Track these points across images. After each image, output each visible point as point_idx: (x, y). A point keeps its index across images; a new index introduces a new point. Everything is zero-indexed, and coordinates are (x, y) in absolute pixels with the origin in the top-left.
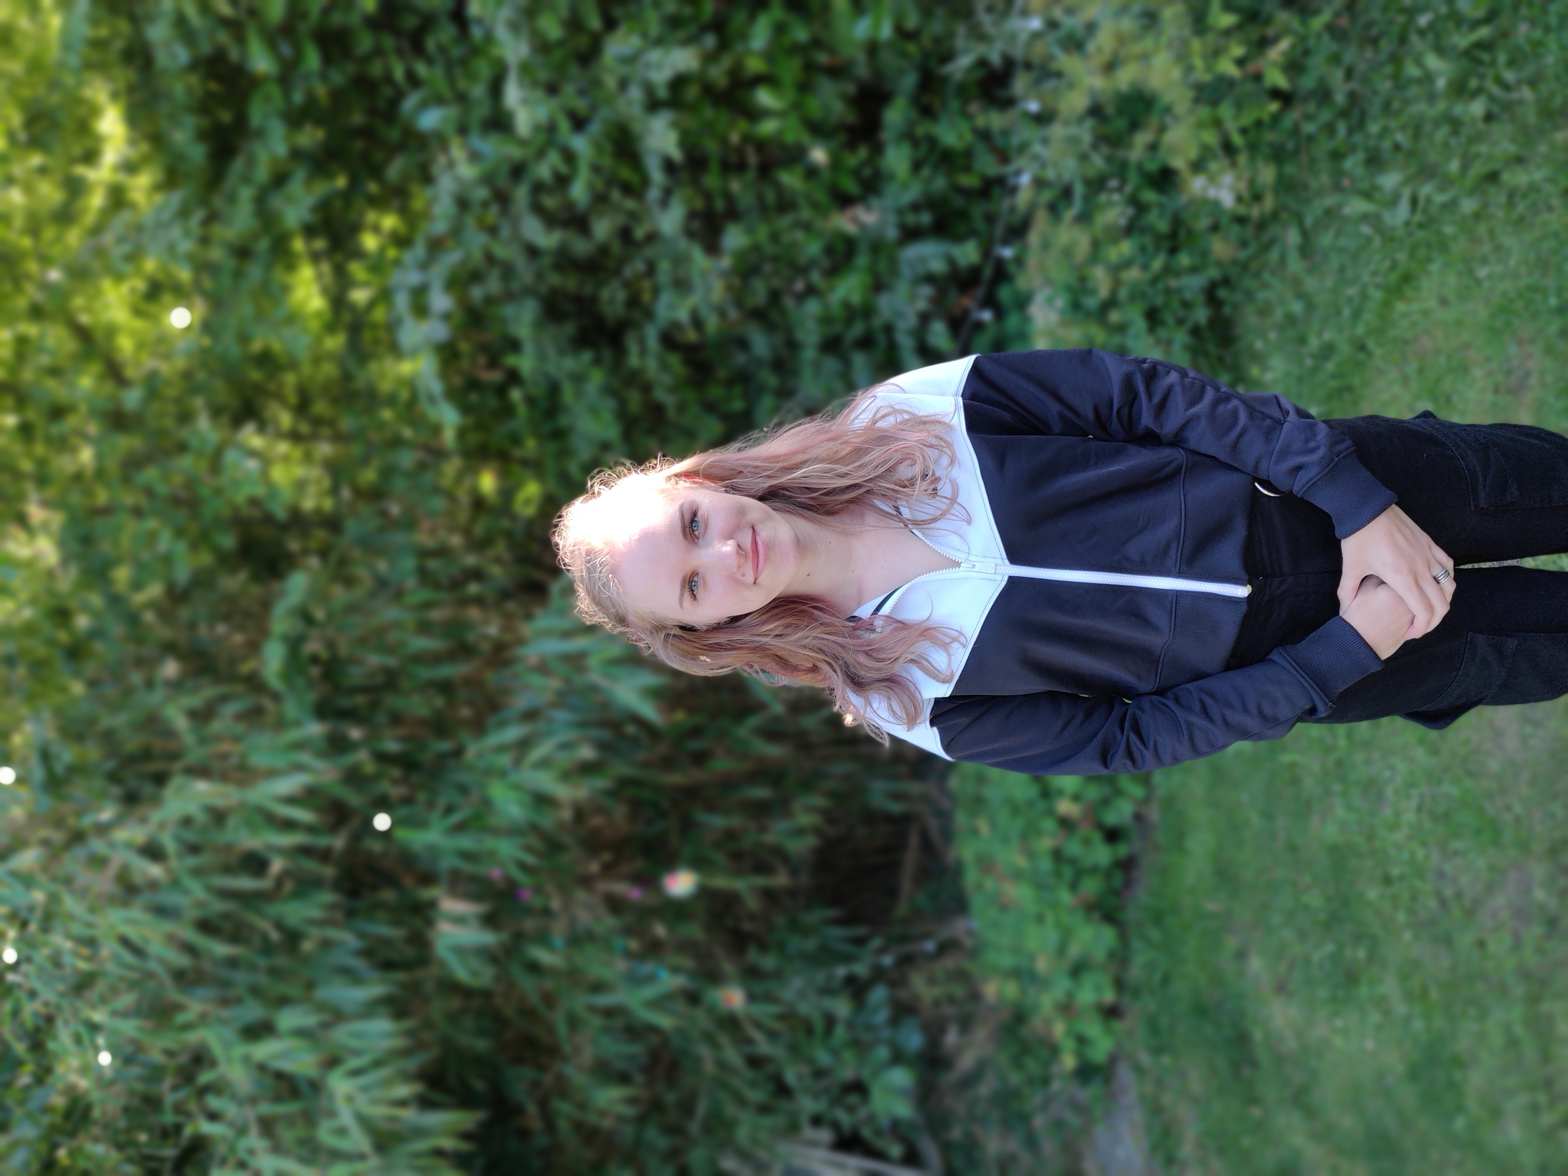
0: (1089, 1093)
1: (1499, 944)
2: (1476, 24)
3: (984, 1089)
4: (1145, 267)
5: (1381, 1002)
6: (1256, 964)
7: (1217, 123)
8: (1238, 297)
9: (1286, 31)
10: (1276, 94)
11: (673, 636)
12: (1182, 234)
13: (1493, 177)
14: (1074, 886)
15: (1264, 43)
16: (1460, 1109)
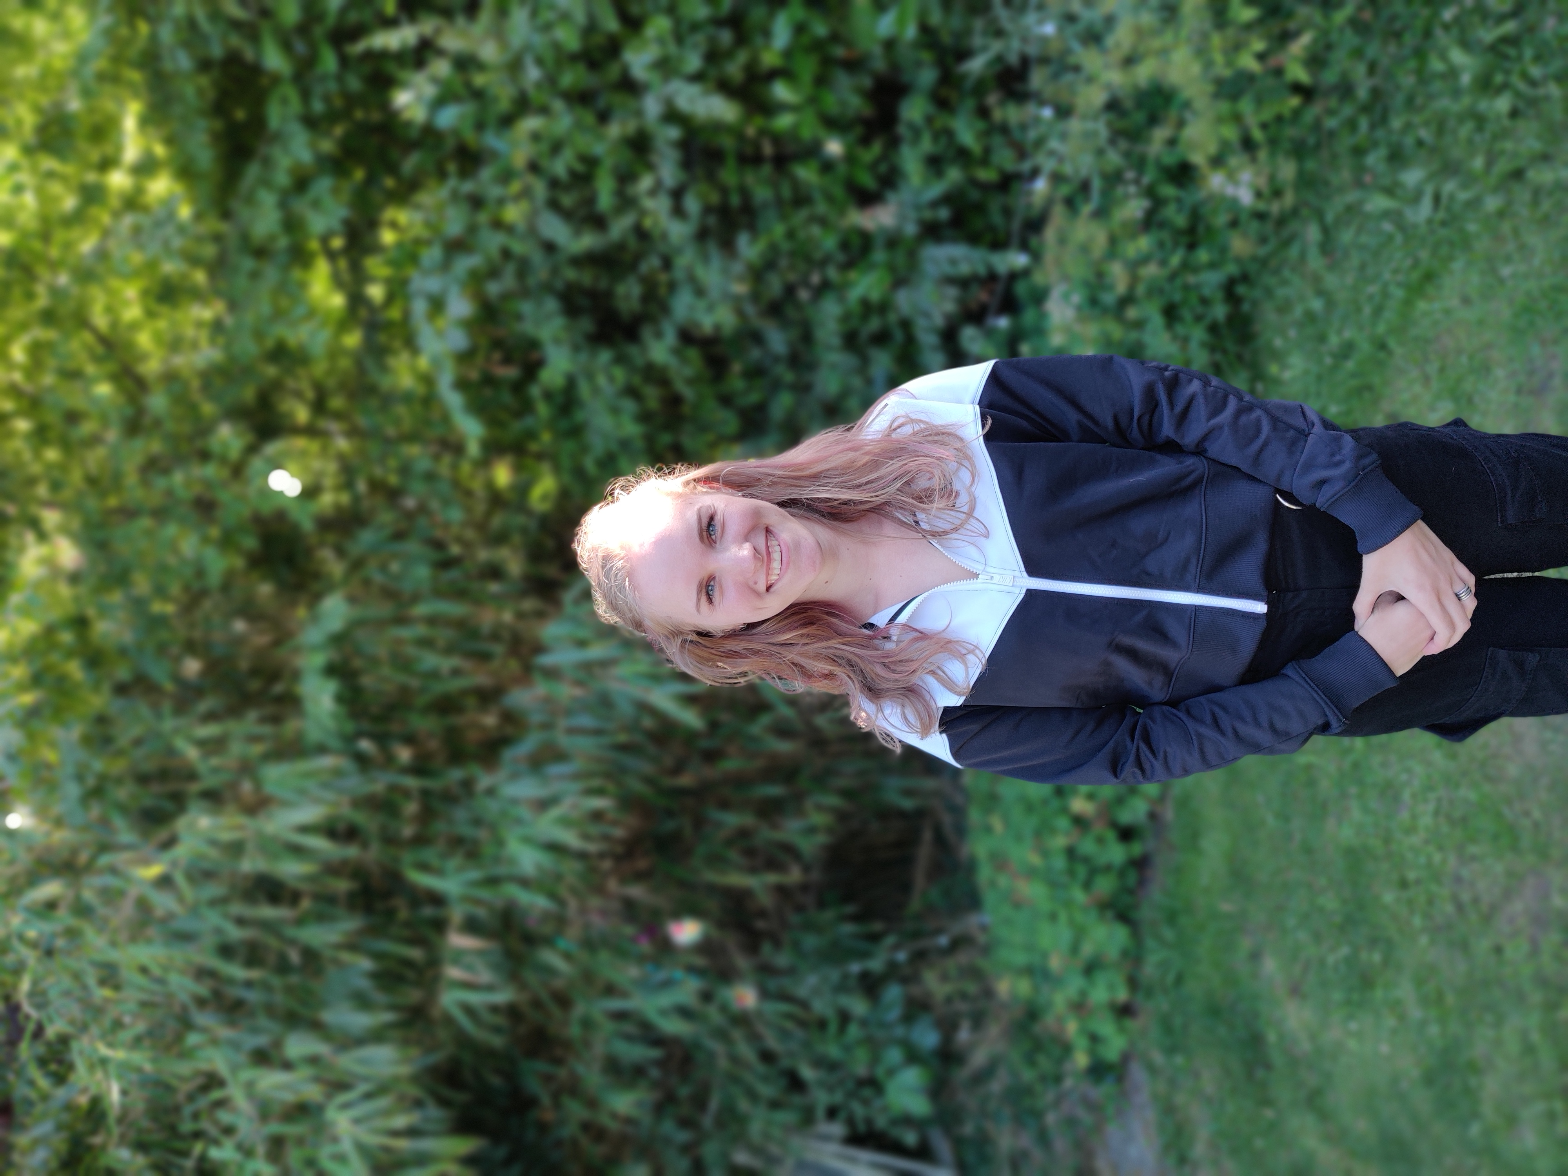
0: (1103, 1091)
1: (1517, 950)
2: (1502, 18)
3: (996, 1086)
4: (1163, 263)
5: (1396, 1006)
6: (1270, 965)
7: (1237, 118)
8: (1257, 293)
9: (1308, 24)
10: (1297, 88)
11: (690, 642)
12: (1201, 229)
13: (1518, 175)
14: (1087, 885)
15: (1285, 37)
16: (1475, 1115)
